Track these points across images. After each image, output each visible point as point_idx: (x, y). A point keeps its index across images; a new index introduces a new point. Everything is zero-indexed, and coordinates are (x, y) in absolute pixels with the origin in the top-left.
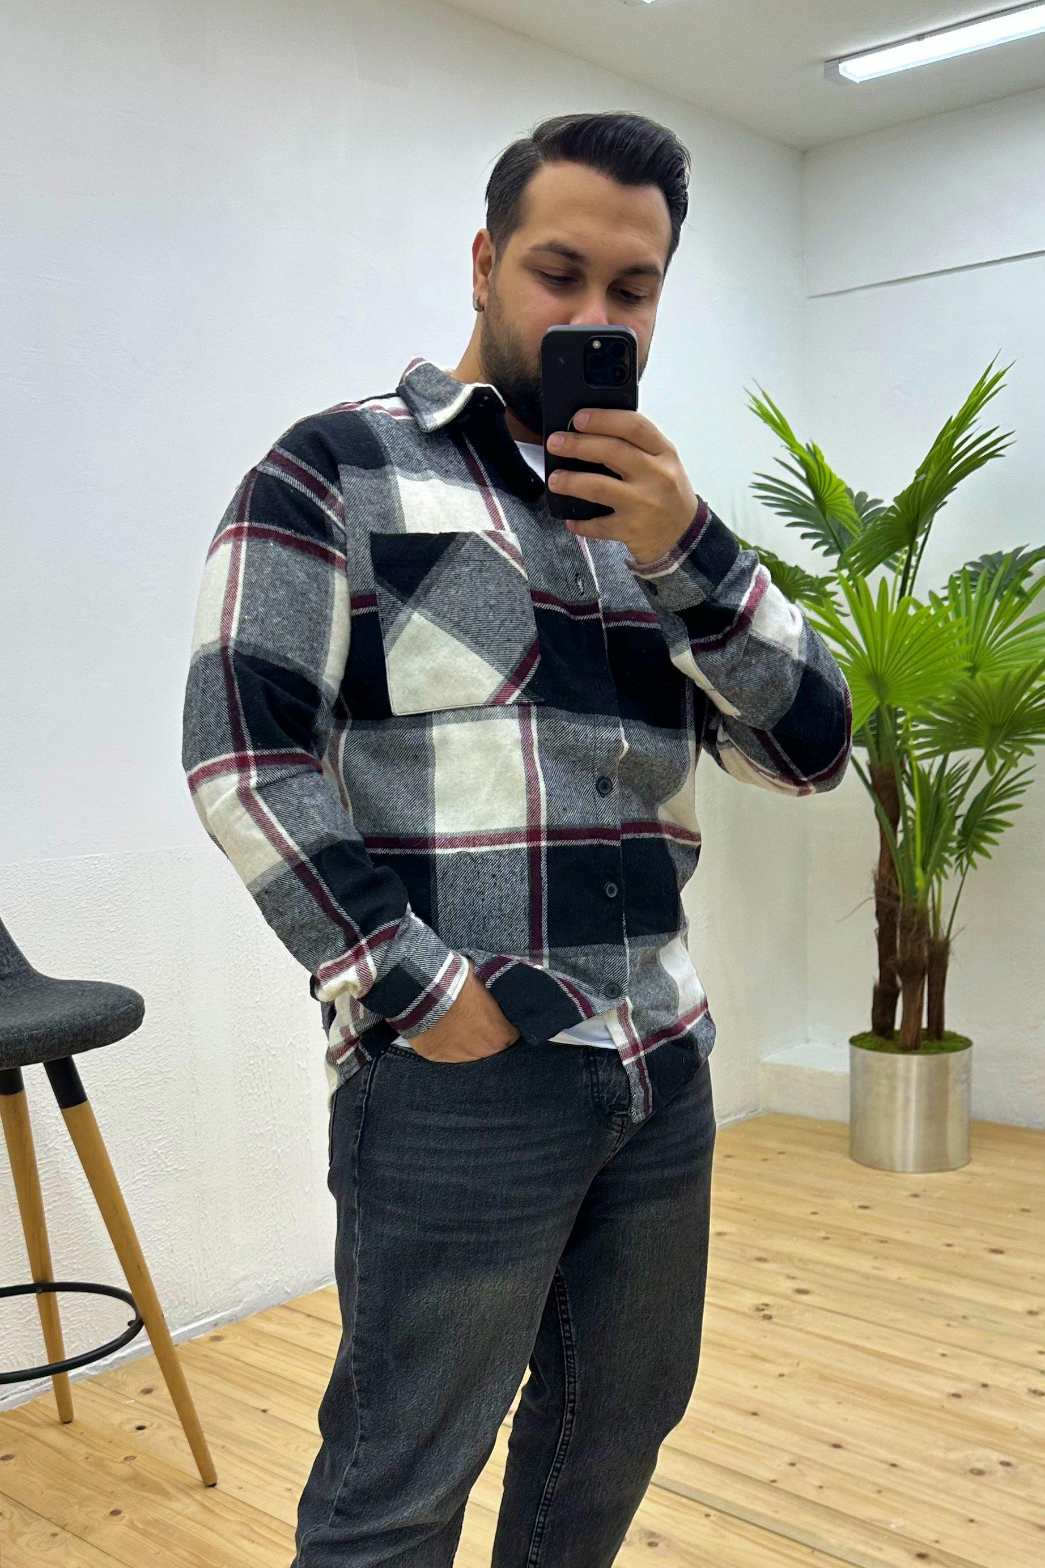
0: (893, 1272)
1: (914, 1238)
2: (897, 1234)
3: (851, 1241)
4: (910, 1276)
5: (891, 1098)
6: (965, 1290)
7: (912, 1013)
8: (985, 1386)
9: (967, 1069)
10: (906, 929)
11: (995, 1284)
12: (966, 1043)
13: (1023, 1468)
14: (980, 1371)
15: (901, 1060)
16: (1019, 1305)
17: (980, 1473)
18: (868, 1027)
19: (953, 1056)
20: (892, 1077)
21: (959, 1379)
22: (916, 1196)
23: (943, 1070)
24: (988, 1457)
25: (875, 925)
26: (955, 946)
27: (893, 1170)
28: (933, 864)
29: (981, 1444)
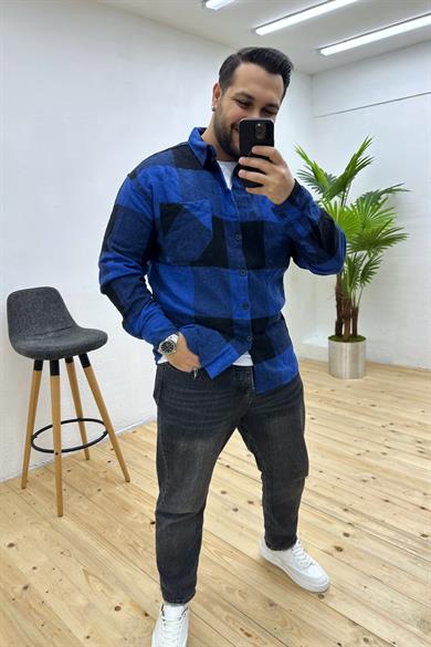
0: (341, 412)
1: (348, 401)
2: (343, 400)
3: (328, 402)
4: (346, 414)
5: (341, 355)
6: (363, 419)
7: (347, 329)
8: (368, 451)
9: (364, 347)
10: (345, 304)
11: (372, 417)
12: (364, 339)
13: (379, 479)
14: (366, 446)
15: (344, 344)
16: (379, 424)
17: (364, 481)
18: (334, 333)
19: (360, 344)
20: (342, 350)
21: (359, 448)
22: (348, 387)
23: (357, 347)
24: (367, 476)
25: (335, 303)
26: (360, 309)
27: (341, 378)
28: (353, 285)
29: (366, 471)
